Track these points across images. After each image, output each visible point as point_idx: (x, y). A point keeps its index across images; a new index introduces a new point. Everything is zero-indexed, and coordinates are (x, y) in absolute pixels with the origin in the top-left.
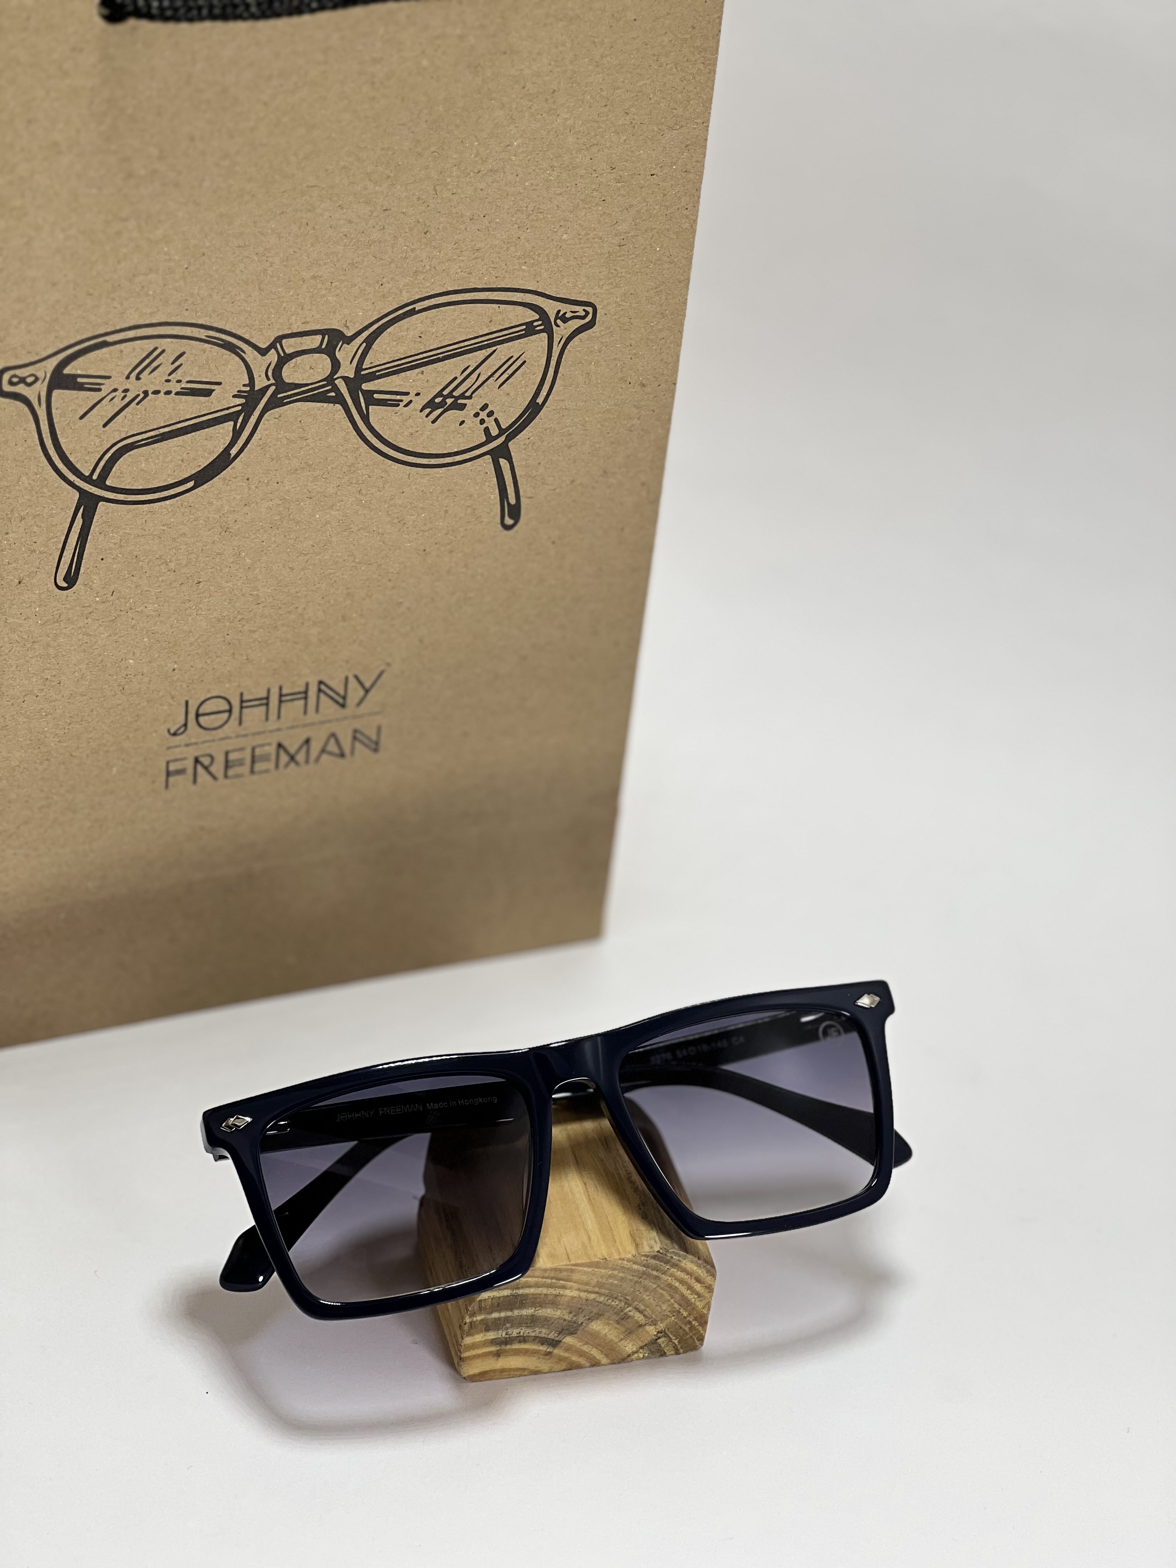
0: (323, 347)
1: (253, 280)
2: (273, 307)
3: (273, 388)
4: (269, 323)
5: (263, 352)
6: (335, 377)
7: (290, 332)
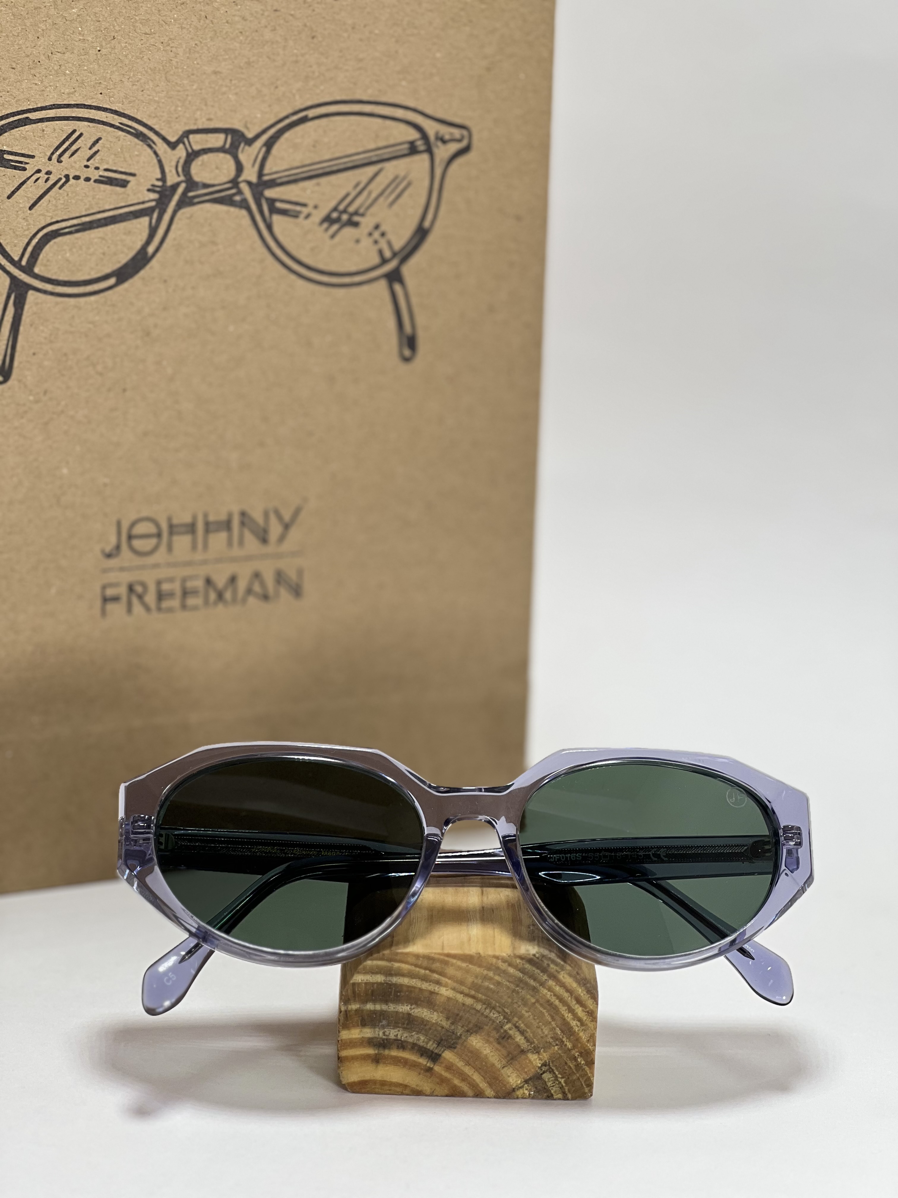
0: (227, 146)
1: (159, 69)
2: (179, 100)
3: (183, 186)
4: (177, 115)
5: (173, 146)
6: (241, 179)
7: (195, 127)
